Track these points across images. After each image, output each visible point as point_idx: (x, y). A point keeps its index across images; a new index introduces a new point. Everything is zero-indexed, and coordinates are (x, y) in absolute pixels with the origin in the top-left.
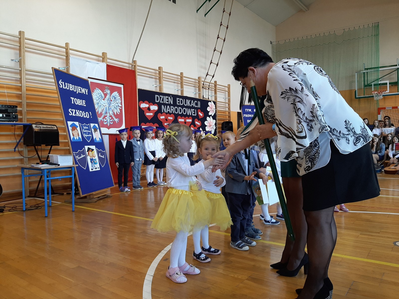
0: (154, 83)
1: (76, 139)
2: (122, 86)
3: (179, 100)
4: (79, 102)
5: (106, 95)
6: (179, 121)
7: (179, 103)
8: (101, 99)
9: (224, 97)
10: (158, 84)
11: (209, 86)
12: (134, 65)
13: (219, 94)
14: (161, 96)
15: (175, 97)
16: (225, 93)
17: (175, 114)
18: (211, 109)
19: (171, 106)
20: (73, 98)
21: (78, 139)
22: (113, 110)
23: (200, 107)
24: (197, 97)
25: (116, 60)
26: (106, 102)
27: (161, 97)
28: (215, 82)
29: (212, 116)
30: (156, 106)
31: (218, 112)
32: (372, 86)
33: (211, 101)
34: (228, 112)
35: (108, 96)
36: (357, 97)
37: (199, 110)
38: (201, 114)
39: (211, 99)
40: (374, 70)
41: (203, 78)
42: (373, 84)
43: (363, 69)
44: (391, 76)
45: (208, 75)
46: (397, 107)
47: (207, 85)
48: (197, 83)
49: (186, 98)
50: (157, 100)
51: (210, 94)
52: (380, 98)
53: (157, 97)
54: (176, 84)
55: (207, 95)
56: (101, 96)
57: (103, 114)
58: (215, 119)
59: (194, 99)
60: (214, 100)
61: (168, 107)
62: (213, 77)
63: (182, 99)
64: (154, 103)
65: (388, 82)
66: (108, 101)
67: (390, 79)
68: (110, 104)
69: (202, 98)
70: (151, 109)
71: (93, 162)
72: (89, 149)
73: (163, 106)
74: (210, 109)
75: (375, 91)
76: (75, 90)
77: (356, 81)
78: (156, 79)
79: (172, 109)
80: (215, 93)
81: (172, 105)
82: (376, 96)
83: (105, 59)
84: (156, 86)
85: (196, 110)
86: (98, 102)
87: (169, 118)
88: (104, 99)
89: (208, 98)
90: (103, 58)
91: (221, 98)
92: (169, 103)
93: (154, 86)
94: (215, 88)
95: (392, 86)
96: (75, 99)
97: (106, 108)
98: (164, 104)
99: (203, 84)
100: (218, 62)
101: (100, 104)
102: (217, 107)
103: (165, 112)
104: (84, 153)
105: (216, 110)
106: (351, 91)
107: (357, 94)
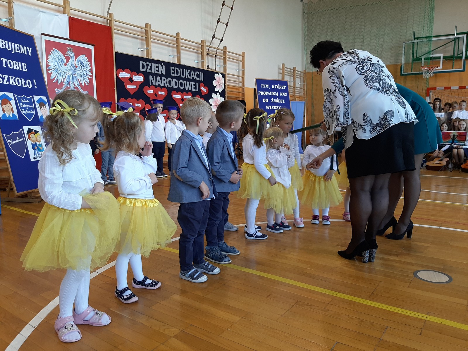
0: (139, 46)
1: (8, 117)
2: (92, 48)
3: (173, 70)
4: (15, 65)
5: (68, 59)
6: (174, 97)
7: (173, 73)
8: (61, 64)
9: (237, 68)
10: (145, 47)
11: (216, 53)
12: (110, 19)
13: (229, 65)
14: (147, 63)
15: (168, 65)
16: (239, 63)
17: (167, 88)
18: (219, 83)
19: (162, 78)
20: (6, 60)
21: (11, 116)
22: (78, 80)
23: (203, 80)
24: (200, 67)
25: (83, 11)
26: (69, 68)
27: (149, 65)
28: (225, 48)
29: (219, 93)
30: (142, 77)
31: (228, 88)
32: (422, 60)
33: (218, 73)
34: (242, 88)
35: (71, 61)
36: (403, 73)
37: (201, 84)
38: (204, 90)
39: (220, 70)
40: (426, 40)
41: (208, 42)
42: (423, 57)
43: (412, 38)
44: (445, 48)
45: (214, 37)
46: (450, 88)
47: (214, 52)
48: (200, 48)
49: (184, 67)
50: (143, 68)
51: (217, 63)
52: (430, 75)
53: (142, 64)
54: (171, 48)
55: (212, 64)
56: (61, 60)
57: (64, 84)
58: (224, 97)
59: (195, 69)
60: (222, 71)
61: (159, 78)
62: (221, 41)
63: (177, 69)
64: (138, 72)
65: (441, 55)
66: (72, 66)
67: (444, 52)
68: (74, 72)
69: (206, 68)
70: (135, 80)
71: (36, 148)
72: (30, 131)
73: (151, 77)
74: (217, 83)
75: (425, 66)
76: (9, 48)
77: (403, 53)
78: (142, 40)
79: (165, 82)
80: (225, 63)
81: (164, 76)
82: (426, 73)
83: (67, 9)
84: (143, 49)
85: (197, 84)
86: (57, 68)
87: (160, 93)
88: (65, 65)
89: (215, 69)
90: (65, 8)
91: (232, 69)
92: (160, 73)
93: (139, 49)
94: (224, 56)
95: (446, 60)
96: (9, 61)
97: (69, 76)
98: (153, 74)
99: (209, 50)
100: (228, 20)
101: (59, 71)
102: (227, 81)
103: (154, 84)
104: (21, 135)
105: (225, 84)
106: (396, 66)
107: (403, 70)
